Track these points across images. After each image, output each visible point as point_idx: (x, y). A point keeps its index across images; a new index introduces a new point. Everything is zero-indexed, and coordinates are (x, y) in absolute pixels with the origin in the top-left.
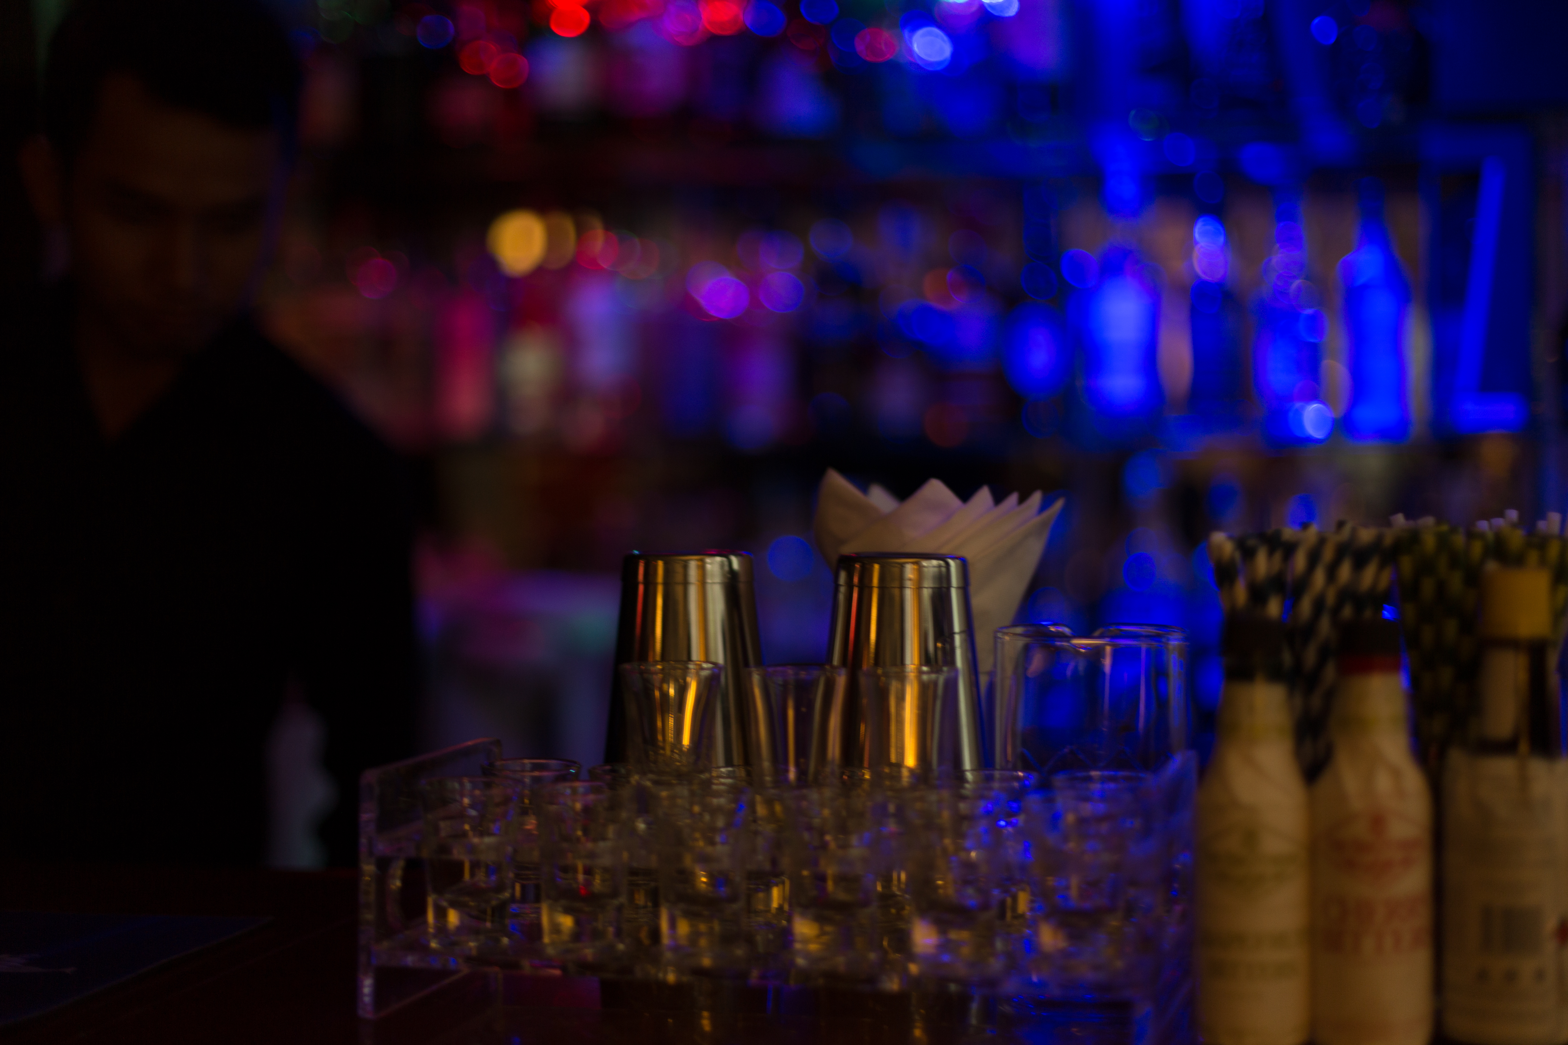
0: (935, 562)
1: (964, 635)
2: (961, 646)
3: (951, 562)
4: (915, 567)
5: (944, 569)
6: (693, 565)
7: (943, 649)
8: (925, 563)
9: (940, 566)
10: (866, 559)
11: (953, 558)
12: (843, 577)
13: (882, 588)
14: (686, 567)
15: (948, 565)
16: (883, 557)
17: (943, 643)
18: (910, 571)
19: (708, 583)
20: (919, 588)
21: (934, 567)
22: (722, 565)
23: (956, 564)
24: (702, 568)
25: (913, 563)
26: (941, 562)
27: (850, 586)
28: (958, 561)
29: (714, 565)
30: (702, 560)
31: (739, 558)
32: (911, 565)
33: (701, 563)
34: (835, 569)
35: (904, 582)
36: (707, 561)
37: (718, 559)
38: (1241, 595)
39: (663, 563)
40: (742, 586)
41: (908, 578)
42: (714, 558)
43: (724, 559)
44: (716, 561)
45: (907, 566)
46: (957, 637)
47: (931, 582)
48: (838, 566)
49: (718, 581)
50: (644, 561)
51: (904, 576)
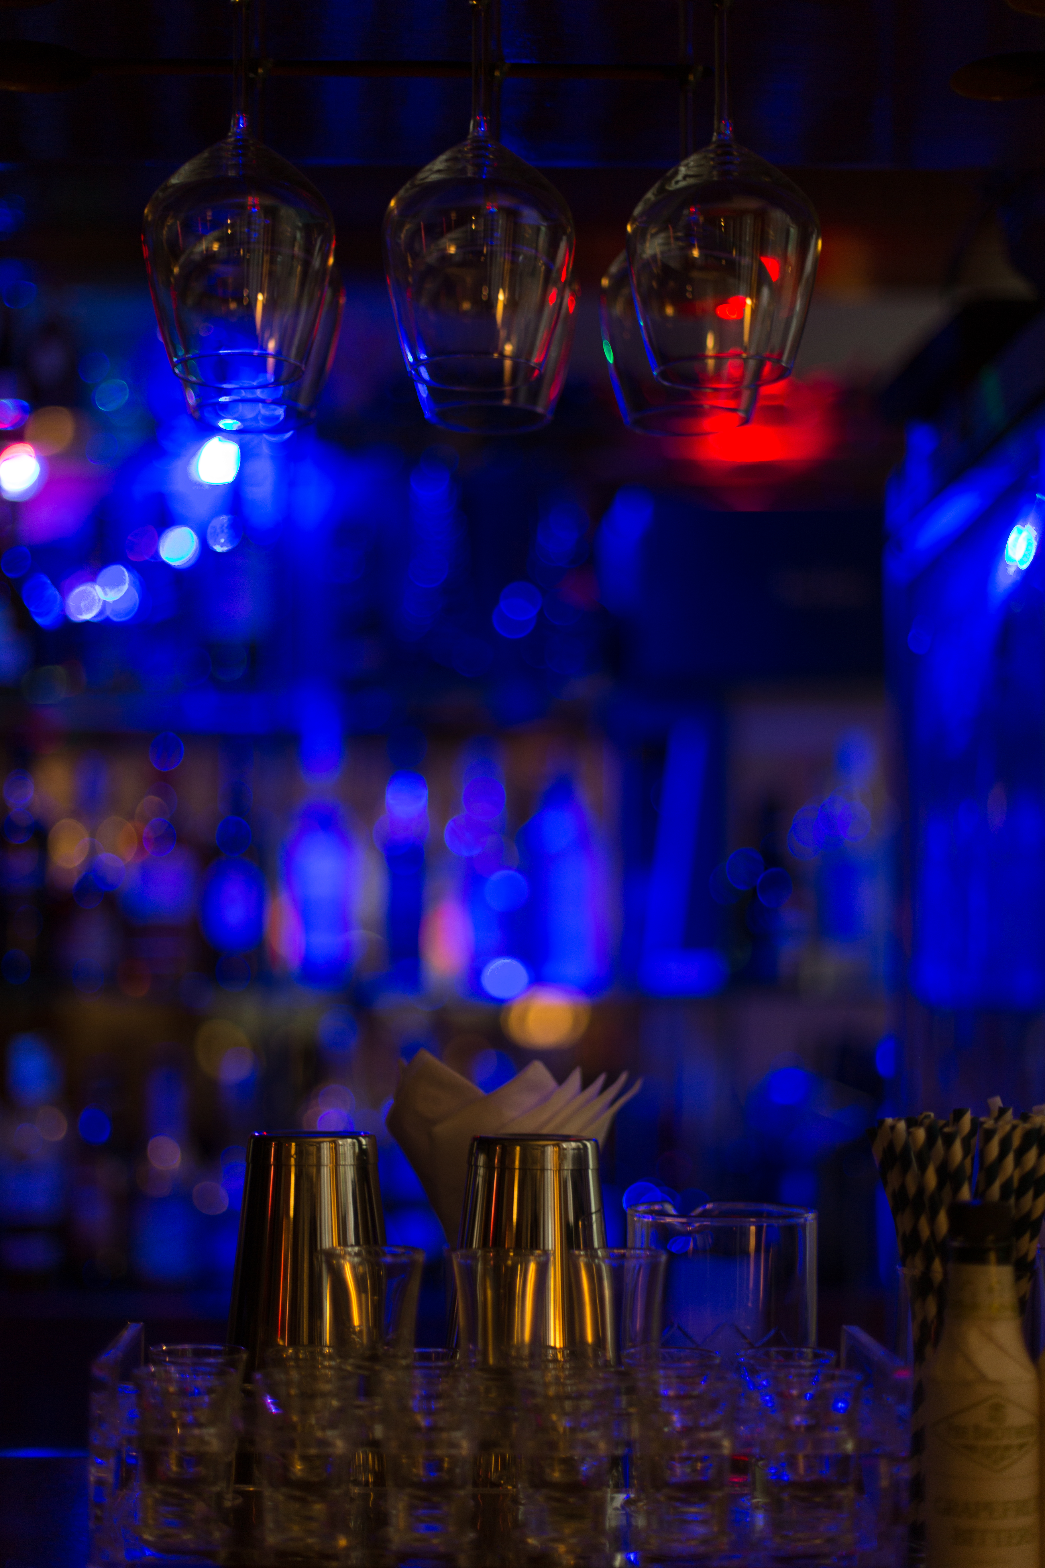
0: (573, 1144)
1: (599, 1214)
2: (597, 1226)
3: (588, 1144)
4: (556, 1149)
5: (581, 1151)
6: (326, 1147)
8: (565, 1145)
9: (578, 1149)
10: (508, 1142)
11: (588, 1140)
12: (481, 1159)
13: (523, 1170)
14: (319, 1150)
15: (585, 1146)
16: (524, 1139)
18: (551, 1152)
19: (340, 1164)
21: (574, 1149)
22: (353, 1145)
23: (591, 1144)
24: (336, 1149)
25: (554, 1145)
26: (579, 1144)
27: (489, 1168)
28: (593, 1142)
29: (346, 1145)
30: (335, 1142)
31: (367, 1139)
32: (552, 1147)
33: (334, 1145)
34: (474, 1151)
35: (546, 1164)
36: (339, 1143)
37: (349, 1140)
38: (931, 1178)
39: (296, 1145)
40: (371, 1168)
41: (549, 1160)
42: (346, 1140)
43: (355, 1141)
44: (347, 1142)
45: (548, 1149)
46: (594, 1217)
47: (570, 1163)
48: (478, 1148)
49: (349, 1163)
50: (277, 1143)
51: (546, 1157)
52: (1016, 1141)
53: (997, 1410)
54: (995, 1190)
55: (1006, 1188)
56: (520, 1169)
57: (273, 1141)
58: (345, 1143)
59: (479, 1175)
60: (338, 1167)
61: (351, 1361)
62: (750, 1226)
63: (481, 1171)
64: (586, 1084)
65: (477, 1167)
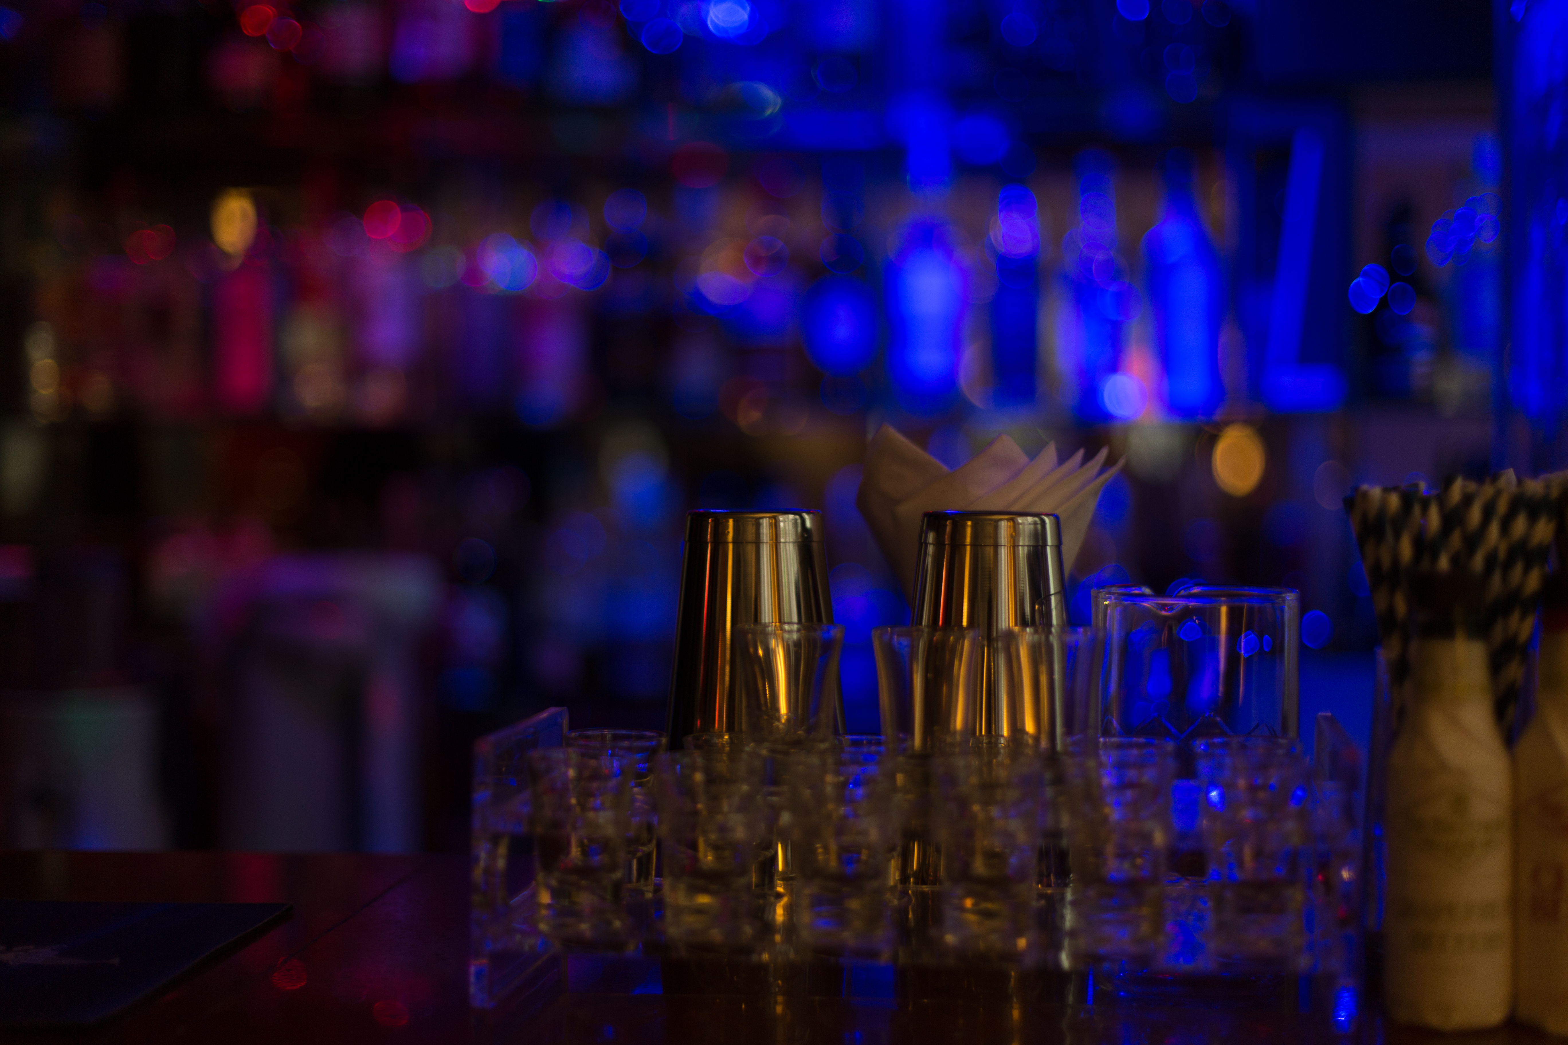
0: (1030, 519)
1: (1058, 596)
2: (1056, 608)
3: (1047, 520)
4: (1010, 524)
5: (1039, 527)
6: (765, 523)
7: (1040, 611)
8: (1020, 520)
9: (1035, 524)
10: (959, 518)
11: (1047, 515)
12: (931, 537)
14: (758, 526)
15: (1043, 523)
17: (1041, 605)
18: (1004, 529)
19: (781, 542)
20: (1014, 546)
21: (1030, 524)
22: (795, 522)
23: (1050, 520)
24: (775, 526)
25: (1008, 520)
26: (1037, 519)
27: (939, 544)
28: (1052, 518)
29: (787, 522)
30: (775, 518)
31: (811, 515)
32: (1006, 521)
33: (774, 521)
34: (924, 528)
35: (999, 540)
36: (779, 519)
37: (791, 516)
38: (1406, 550)
39: (734, 521)
40: (815, 546)
41: (1003, 536)
42: (787, 516)
43: (797, 517)
44: (788, 518)
45: (1001, 524)
46: (1053, 598)
47: (1027, 539)
48: (928, 525)
49: (791, 540)
50: (713, 519)
51: (999, 533)
52: (1502, 507)
53: (1460, 802)
54: (1478, 562)
55: (1491, 560)
56: (971, 545)
57: (709, 518)
58: (787, 520)
59: (929, 555)
60: (778, 544)
61: (766, 744)
62: (1221, 606)
63: (931, 549)
64: (1063, 458)
65: (927, 544)
